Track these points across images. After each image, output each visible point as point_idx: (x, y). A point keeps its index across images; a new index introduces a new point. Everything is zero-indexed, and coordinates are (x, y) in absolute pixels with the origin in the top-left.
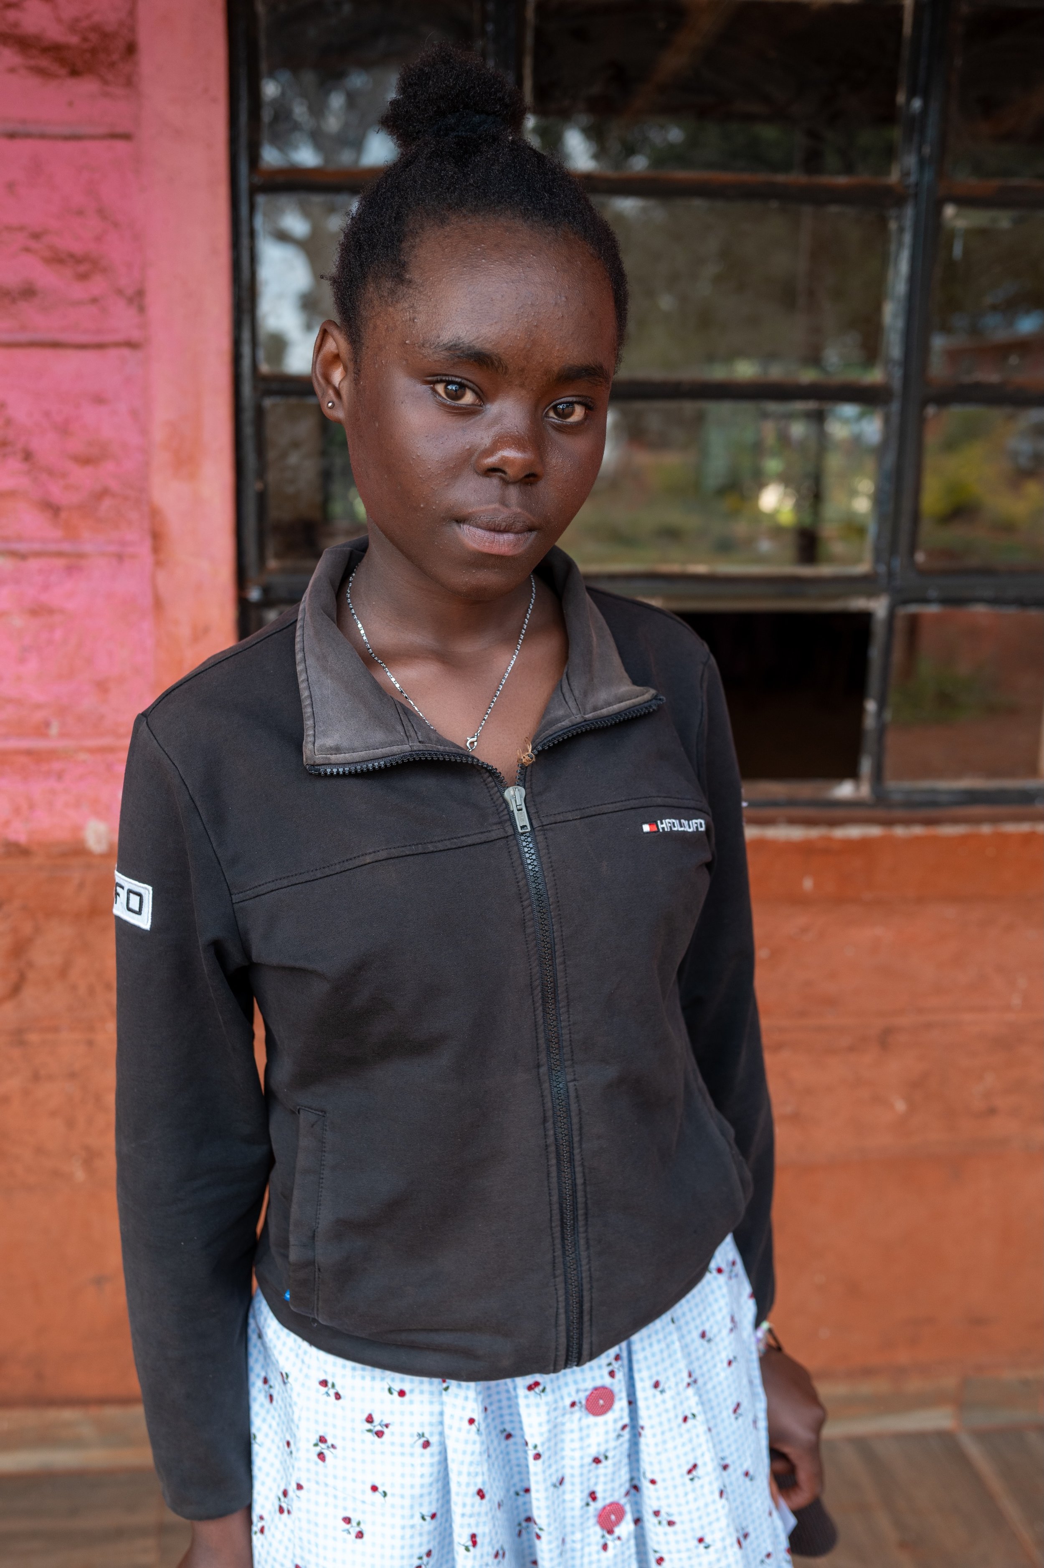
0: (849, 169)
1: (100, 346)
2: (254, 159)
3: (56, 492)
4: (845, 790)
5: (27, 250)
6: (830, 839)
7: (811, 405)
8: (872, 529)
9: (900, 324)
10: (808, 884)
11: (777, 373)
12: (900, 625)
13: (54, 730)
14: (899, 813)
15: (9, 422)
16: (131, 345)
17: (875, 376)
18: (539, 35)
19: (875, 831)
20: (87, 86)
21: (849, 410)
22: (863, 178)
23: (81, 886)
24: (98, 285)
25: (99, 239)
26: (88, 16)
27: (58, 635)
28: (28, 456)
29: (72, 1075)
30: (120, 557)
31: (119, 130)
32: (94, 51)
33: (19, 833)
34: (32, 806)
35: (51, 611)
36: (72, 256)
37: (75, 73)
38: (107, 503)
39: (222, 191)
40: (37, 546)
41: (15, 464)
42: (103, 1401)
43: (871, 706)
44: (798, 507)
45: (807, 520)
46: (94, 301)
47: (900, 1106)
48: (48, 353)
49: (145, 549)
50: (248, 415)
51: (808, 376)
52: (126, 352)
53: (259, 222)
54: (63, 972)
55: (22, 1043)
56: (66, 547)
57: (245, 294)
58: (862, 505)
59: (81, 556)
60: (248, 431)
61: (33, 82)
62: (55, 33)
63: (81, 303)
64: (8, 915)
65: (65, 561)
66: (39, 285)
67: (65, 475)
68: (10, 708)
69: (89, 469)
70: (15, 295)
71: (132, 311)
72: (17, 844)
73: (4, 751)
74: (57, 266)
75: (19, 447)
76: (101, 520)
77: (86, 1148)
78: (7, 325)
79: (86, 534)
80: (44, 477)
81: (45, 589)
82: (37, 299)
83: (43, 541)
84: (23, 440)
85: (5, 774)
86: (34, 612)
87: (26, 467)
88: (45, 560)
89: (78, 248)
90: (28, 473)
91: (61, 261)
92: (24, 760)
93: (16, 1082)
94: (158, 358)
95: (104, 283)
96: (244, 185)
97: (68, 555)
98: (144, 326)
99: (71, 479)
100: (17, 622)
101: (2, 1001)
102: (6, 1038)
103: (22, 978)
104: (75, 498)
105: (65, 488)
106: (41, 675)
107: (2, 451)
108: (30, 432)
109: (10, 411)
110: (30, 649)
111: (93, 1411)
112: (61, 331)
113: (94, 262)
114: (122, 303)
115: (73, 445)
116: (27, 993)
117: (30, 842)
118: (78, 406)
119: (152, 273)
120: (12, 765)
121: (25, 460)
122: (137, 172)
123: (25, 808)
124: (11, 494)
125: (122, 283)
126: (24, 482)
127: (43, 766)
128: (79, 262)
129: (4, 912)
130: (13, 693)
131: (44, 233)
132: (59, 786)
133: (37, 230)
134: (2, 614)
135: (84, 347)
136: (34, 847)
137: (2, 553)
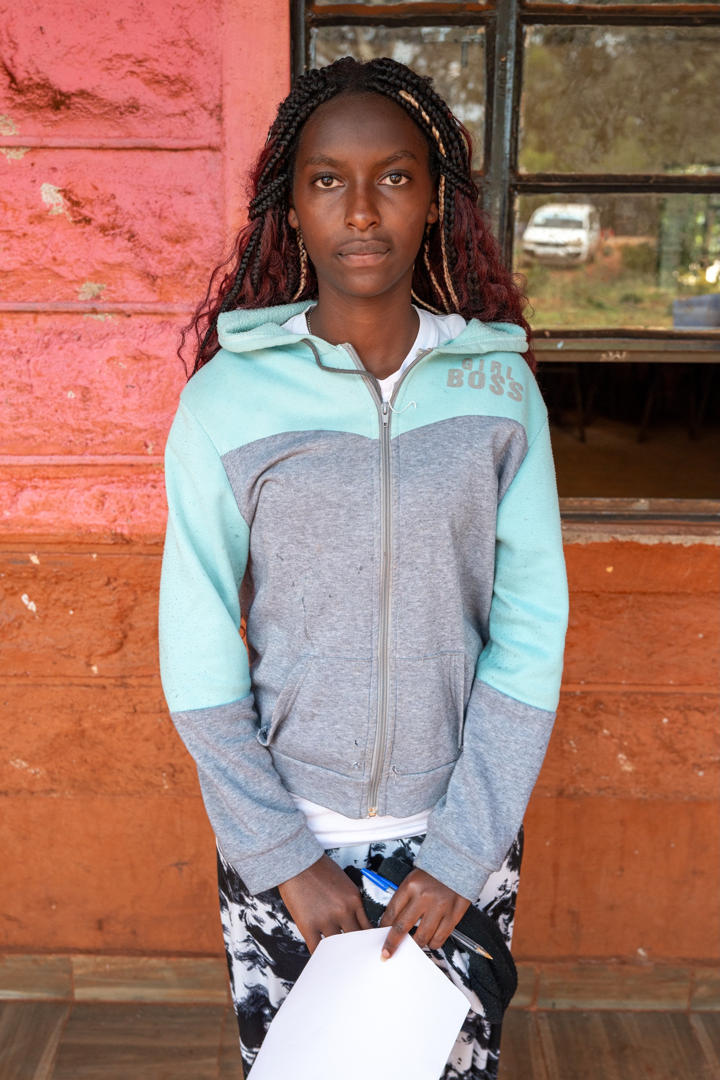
1: (188, 149)
3: (154, 266)
5: (132, 73)
13: (150, 450)
15: (117, 209)
16: (210, 148)
24: (186, 102)
27: (154, 375)
28: (132, 236)
29: (162, 711)
33: (123, 527)
34: (133, 509)
35: (149, 357)
36: (167, 77)
39: (285, 24)
40: (138, 307)
41: (122, 242)
42: (181, 954)
46: (184, 113)
48: (149, 154)
52: (208, 153)
53: (313, 48)
55: (125, 685)
56: (160, 307)
59: (172, 314)
63: (174, 115)
64: (114, 589)
65: (160, 318)
66: (141, 102)
67: (161, 252)
68: (117, 432)
69: (178, 247)
70: (123, 109)
71: (213, 121)
72: (122, 535)
73: (113, 465)
74: (155, 86)
75: (125, 229)
76: (187, 287)
77: (171, 765)
78: (117, 133)
79: (176, 297)
80: (144, 253)
81: (144, 340)
82: (141, 112)
83: (143, 303)
84: (128, 223)
85: (113, 482)
86: (135, 358)
87: (130, 245)
88: (144, 317)
89: (171, 71)
90: (131, 250)
91: (158, 82)
92: (127, 471)
93: (119, 715)
94: (232, 159)
95: (192, 99)
96: (302, 19)
97: (162, 314)
98: (221, 133)
99: (164, 255)
100: (124, 366)
101: (109, 653)
102: (113, 681)
103: (125, 637)
104: (167, 269)
105: (160, 262)
106: (140, 407)
107: (112, 232)
108: (134, 217)
109: (118, 202)
110: (133, 387)
111: (173, 960)
112: (158, 137)
113: (183, 82)
114: (205, 114)
115: (167, 228)
116: (129, 648)
117: (131, 534)
118: (170, 197)
119: (228, 91)
120: (119, 476)
121: (129, 240)
122: (218, 9)
123: (128, 510)
124: (120, 265)
125: (206, 99)
126: (129, 257)
127: (142, 477)
128: (172, 83)
129: (111, 587)
130: (120, 420)
131: (146, 60)
132: (154, 492)
133: (140, 58)
134: (111, 359)
135: (175, 150)
136: (134, 538)
137: (110, 312)
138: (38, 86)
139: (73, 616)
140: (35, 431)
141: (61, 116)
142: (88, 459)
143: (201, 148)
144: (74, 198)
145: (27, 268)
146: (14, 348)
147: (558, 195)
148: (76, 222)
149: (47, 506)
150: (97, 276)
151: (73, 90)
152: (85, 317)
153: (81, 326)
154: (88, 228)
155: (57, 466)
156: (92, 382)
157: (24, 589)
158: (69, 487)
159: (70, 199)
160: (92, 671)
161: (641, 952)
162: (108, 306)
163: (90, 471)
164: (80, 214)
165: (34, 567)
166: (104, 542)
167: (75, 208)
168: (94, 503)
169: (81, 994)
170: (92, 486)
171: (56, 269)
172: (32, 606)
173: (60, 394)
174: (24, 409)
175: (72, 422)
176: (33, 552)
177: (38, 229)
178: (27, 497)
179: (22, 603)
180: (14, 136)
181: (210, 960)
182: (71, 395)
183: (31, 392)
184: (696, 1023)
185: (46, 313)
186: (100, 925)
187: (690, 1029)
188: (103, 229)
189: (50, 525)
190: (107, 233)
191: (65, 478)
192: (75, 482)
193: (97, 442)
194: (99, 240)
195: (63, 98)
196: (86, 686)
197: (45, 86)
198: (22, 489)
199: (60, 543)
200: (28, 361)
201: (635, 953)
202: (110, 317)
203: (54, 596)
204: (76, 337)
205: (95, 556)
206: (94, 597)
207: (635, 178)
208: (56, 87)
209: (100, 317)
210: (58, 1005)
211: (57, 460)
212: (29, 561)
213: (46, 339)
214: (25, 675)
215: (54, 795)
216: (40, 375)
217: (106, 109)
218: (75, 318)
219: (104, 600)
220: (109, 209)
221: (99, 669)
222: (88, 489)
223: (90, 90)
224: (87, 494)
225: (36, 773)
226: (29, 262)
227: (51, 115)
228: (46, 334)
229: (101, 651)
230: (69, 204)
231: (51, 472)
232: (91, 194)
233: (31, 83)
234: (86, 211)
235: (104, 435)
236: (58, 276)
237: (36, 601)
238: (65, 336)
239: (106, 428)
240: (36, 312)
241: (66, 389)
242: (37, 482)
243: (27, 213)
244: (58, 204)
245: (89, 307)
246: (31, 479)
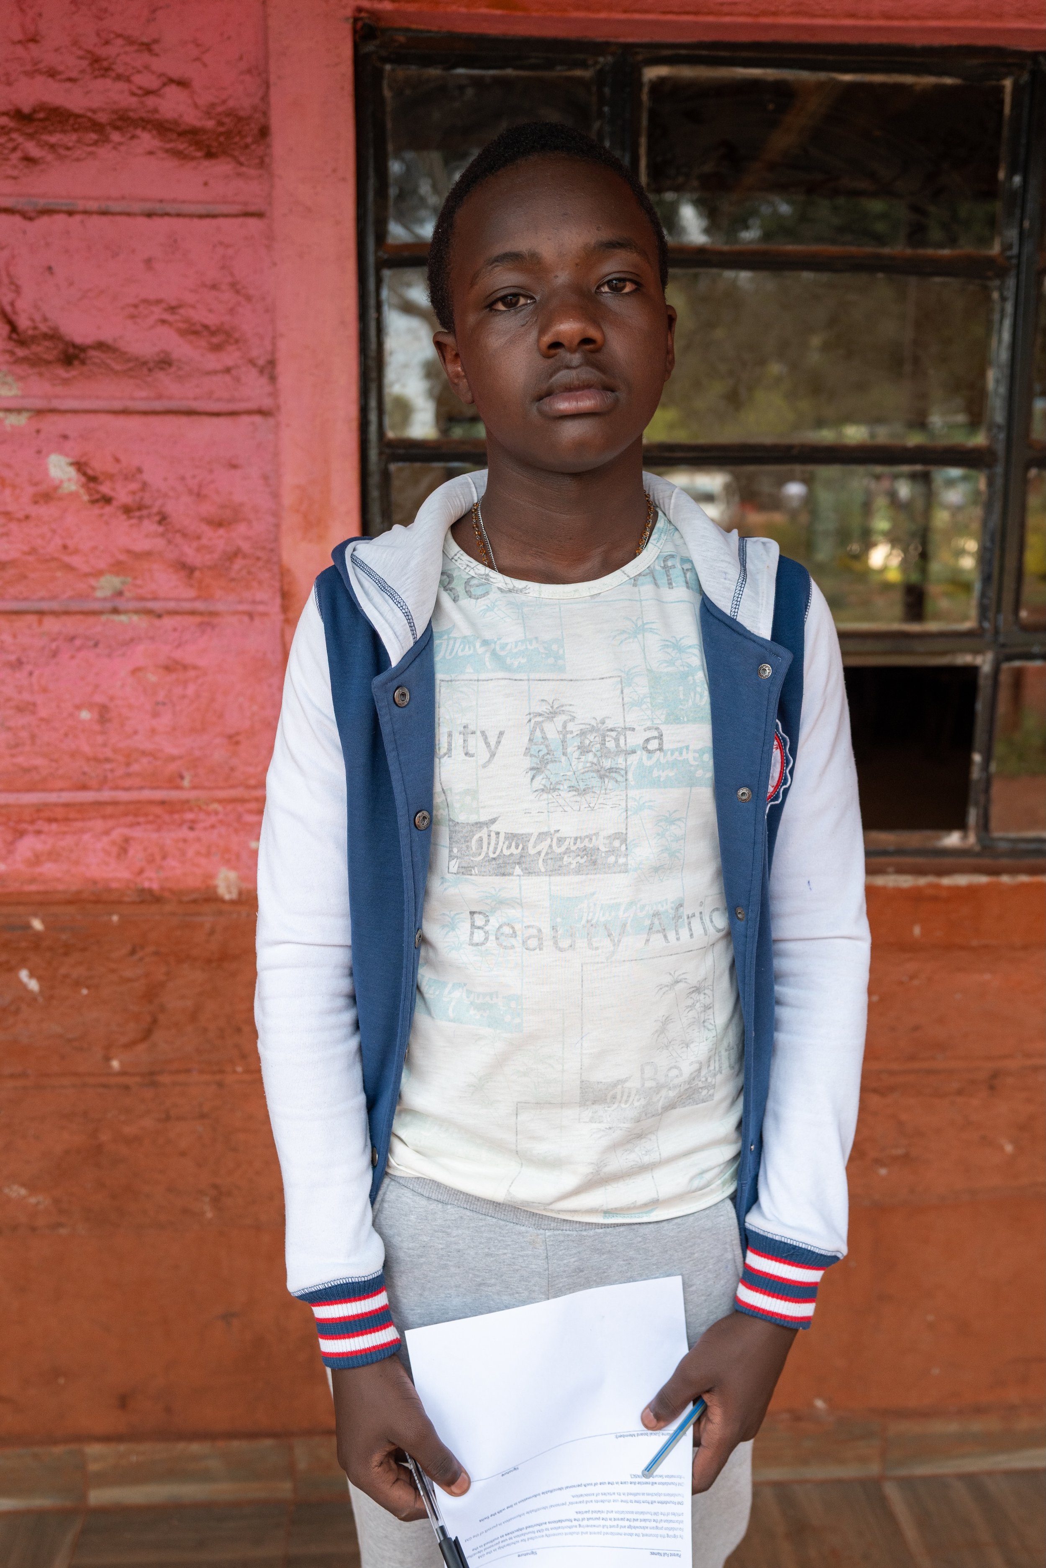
0: (953, 241)
1: (232, 413)
2: (381, 235)
3: (190, 554)
4: (953, 839)
5: (163, 322)
6: (938, 887)
7: (918, 468)
8: (977, 587)
9: (1002, 390)
10: (917, 931)
11: (883, 435)
12: (1005, 678)
13: (186, 783)
14: (1005, 862)
15: (145, 486)
16: (261, 412)
17: (979, 440)
18: (653, 115)
19: (983, 879)
20: (222, 167)
21: (955, 472)
22: (966, 249)
23: (212, 932)
24: (231, 357)
25: (232, 311)
26: (224, 102)
27: (191, 690)
28: (163, 519)
29: (203, 1116)
30: (251, 615)
31: (252, 208)
32: (228, 134)
33: (152, 881)
34: (164, 857)
35: (185, 667)
36: (206, 327)
37: (210, 155)
38: (239, 563)
39: (351, 265)
40: (172, 605)
41: (150, 526)
42: (230, 1435)
43: (977, 758)
44: (904, 565)
45: (914, 577)
47: (1009, 1148)
48: (184, 420)
49: (275, 607)
50: (375, 480)
51: (914, 440)
52: (258, 419)
53: (385, 293)
54: (193, 1016)
55: (154, 1084)
56: (200, 606)
57: (372, 363)
58: (968, 563)
59: (214, 614)
60: (375, 493)
61: (171, 163)
62: (192, 118)
63: (215, 372)
64: (141, 959)
65: (198, 619)
66: (175, 355)
67: (199, 538)
68: (145, 760)
69: (221, 532)
70: (151, 365)
71: (264, 380)
72: (150, 891)
73: (139, 802)
74: (192, 337)
75: (155, 510)
76: (233, 580)
77: (215, 1187)
78: (144, 394)
79: (218, 593)
80: (178, 539)
81: (179, 646)
82: (173, 369)
83: (178, 600)
84: (158, 503)
85: (138, 824)
86: (168, 669)
87: (161, 529)
88: (179, 618)
89: (212, 320)
90: (163, 535)
91: (196, 333)
92: (158, 810)
93: (148, 1123)
94: (288, 425)
95: (237, 354)
96: (371, 260)
97: (201, 614)
98: (274, 394)
99: (204, 541)
100: (152, 678)
101: (134, 1043)
102: (138, 1079)
103: (155, 1021)
104: (208, 559)
105: (198, 550)
106: (174, 729)
107: (137, 514)
108: (166, 495)
109: (146, 476)
110: (164, 704)
111: (221, 1444)
112: (195, 399)
113: (228, 334)
114: (254, 372)
115: (206, 509)
116: (159, 1036)
117: (162, 889)
118: (211, 471)
119: (282, 344)
120: (146, 815)
121: (160, 523)
122: (268, 247)
123: (158, 857)
124: (147, 555)
125: (254, 353)
126: (159, 544)
127: (176, 817)
128: (213, 333)
129: (136, 957)
130: (148, 746)
131: (180, 306)
132: (191, 835)
133: (174, 303)
134: (136, 671)
135: (217, 414)
136: (167, 894)
137: (137, 612)
138: (46, 336)
139: (86, 996)
140: (38, 761)
141: (73, 373)
142: (106, 795)
143: (249, 412)
144: (90, 472)
145: (31, 558)
146: (12, 658)
147: (683, 467)
148: (94, 502)
149: (53, 855)
150: (118, 568)
151: (89, 340)
152: (104, 618)
153: (99, 629)
154: (108, 509)
155: (66, 805)
156: (112, 699)
157: (23, 963)
158: (83, 831)
159: (85, 474)
160: (110, 1067)
161: (819, 1404)
162: (132, 605)
163: (109, 810)
164: (98, 492)
165: (37, 934)
166: (126, 899)
167: (92, 485)
168: (115, 850)
169: (98, 1497)
170: (113, 828)
171: (67, 559)
172: (33, 985)
173: (71, 715)
174: (24, 734)
175: (86, 749)
176: (35, 915)
177: (43, 511)
178: (28, 845)
179: (20, 982)
180: (15, 397)
181: (268, 1442)
182: (85, 715)
183: (33, 713)
184: (891, 1491)
185: (54, 613)
186: (123, 1402)
187: (883, 1500)
188: (127, 510)
189: (58, 880)
190: (132, 514)
191: (76, 820)
192: (89, 824)
193: (120, 772)
194: (121, 524)
195: (77, 352)
196: (105, 1086)
197: (54, 336)
198: (22, 834)
199: (70, 902)
200: (31, 674)
201: (811, 1406)
202: (135, 618)
203: (63, 971)
204: (91, 643)
205: (115, 918)
206: (113, 971)
207: (775, 448)
208: (67, 338)
209: (123, 618)
210: (65, 1515)
211: (67, 797)
212: (28, 926)
213: (54, 645)
214: (24, 1075)
215: (63, 1231)
216: (45, 690)
217: (131, 365)
218: (91, 620)
219: (128, 974)
220: (134, 486)
221: (122, 1063)
222: (107, 833)
223: (110, 341)
224: (105, 839)
225: (38, 1204)
226: (33, 551)
227: (62, 372)
228: (54, 640)
229: (124, 1040)
230: (83, 479)
231: (59, 813)
232: (112, 468)
233: (37, 332)
234: (105, 489)
235: (128, 764)
236: (69, 568)
237: (40, 979)
238: (78, 642)
239: (130, 756)
240: (41, 613)
241: (79, 707)
242: (41, 825)
243: (30, 490)
244: (69, 480)
245: (108, 605)
246: (32, 822)
